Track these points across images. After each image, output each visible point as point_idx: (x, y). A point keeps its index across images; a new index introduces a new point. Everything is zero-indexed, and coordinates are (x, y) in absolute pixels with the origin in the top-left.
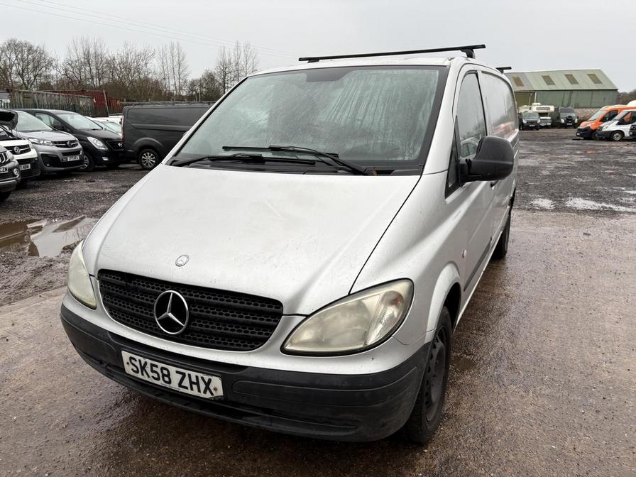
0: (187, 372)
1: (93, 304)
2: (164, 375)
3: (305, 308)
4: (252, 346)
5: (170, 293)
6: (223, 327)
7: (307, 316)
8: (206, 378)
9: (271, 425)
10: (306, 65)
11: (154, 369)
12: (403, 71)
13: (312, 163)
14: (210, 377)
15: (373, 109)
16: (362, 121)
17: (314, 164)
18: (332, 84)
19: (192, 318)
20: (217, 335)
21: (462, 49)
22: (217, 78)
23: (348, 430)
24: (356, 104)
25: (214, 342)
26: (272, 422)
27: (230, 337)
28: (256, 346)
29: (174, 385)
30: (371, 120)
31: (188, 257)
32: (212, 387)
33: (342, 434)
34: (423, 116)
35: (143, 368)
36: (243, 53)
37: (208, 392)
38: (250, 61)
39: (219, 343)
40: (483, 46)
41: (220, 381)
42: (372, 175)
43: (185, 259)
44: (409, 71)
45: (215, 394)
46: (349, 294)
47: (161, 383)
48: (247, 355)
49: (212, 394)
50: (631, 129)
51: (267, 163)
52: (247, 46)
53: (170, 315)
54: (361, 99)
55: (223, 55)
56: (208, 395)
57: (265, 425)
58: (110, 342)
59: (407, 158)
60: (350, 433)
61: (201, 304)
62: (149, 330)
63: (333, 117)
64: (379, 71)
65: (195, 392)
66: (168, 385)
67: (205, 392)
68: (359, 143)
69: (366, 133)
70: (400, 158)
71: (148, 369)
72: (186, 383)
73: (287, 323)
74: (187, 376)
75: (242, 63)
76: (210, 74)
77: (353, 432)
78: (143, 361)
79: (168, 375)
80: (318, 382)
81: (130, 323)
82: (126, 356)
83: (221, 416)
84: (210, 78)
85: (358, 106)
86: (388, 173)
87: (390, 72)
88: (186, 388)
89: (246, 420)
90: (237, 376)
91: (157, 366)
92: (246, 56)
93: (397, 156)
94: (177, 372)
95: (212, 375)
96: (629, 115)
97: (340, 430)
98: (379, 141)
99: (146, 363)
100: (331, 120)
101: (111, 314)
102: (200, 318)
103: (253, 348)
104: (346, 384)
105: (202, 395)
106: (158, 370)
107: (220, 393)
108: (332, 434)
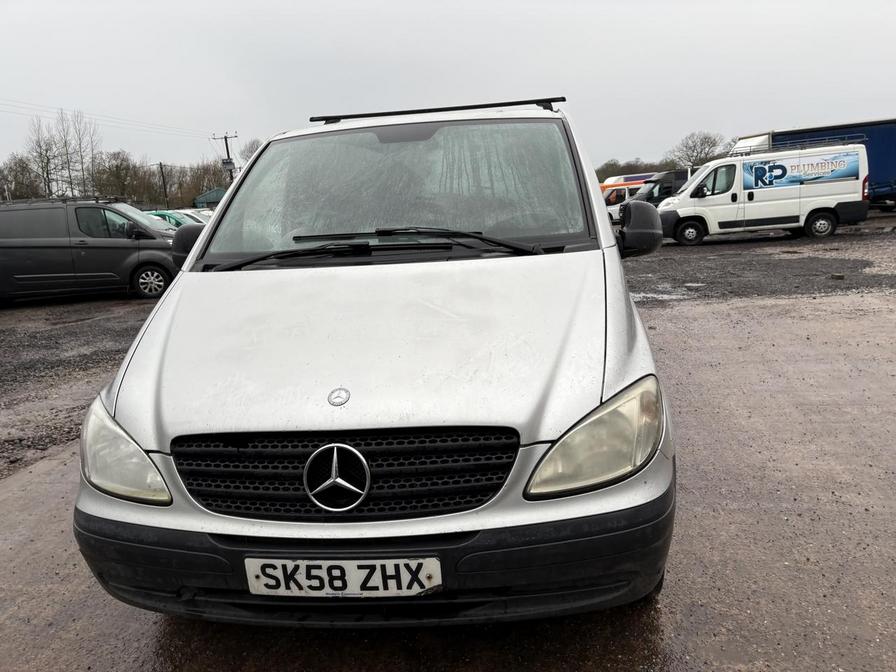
0: (378, 563)
1: (165, 497)
2: (332, 579)
3: (548, 431)
4: (477, 501)
5: (333, 448)
6: (429, 482)
7: (553, 442)
8: (413, 564)
9: (506, 613)
10: (322, 127)
11: (314, 572)
12: (512, 125)
13: (448, 247)
14: (421, 561)
15: (499, 174)
16: (492, 188)
17: (450, 248)
18: (421, 145)
19: (375, 478)
20: (419, 497)
21: (538, 102)
22: (34, 167)
23: (617, 589)
24: (473, 168)
25: (416, 507)
26: (506, 607)
27: (440, 495)
28: (485, 499)
29: (354, 589)
30: (504, 187)
31: (347, 391)
32: (422, 576)
33: (610, 597)
34: (567, 179)
35: (290, 577)
36: (72, 130)
37: (416, 585)
38: (86, 139)
39: (425, 507)
40: (563, 99)
41: (438, 563)
42: (541, 254)
43: (344, 395)
44: (519, 126)
45: (428, 585)
46: (602, 403)
47: (327, 592)
48: (475, 515)
49: (422, 586)
50: (621, 210)
51: (373, 253)
52: (78, 117)
53: (339, 480)
54: (474, 161)
55: (38, 130)
56: (416, 590)
57: (497, 614)
58: (215, 550)
59: (571, 231)
60: (622, 592)
61: (386, 455)
62: (293, 514)
63: (448, 185)
64: (481, 127)
65: (393, 591)
66: (339, 594)
67: (410, 587)
68: (503, 217)
69: (504, 204)
70: (564, 232)
71: (301, 577)
72: (376, 580)
73: (528, 457)
74: (378, 569)
75: (73, 143)
76: (21, 160)
77: (626, 589)
78: (290, 565)
79: (342, 577)
80: (586, 529)
81: (252, 512)
82: (252, 565)
83: (425, 621)
84: (21, 166)
85: (476, 170)
86: (559, 250)
87: (495, 127)
88: (377, 588)
89: (465, 616)
90: (464, 548)
91: (319, 567)
92: (78, 132)
93: (558, 229)
94: (360, 567)
95: (424, 557)
96: (615, 194)
97: (611, 590)
98: (528, 213)
99: (297, 568)
100: (448, 191)
101: (208, 506)
102: (387, 476)
103: (481, 502)
104: (623, 523)
105: (405, 592)
106: (323, 574)
107: (437, 580)
108: (596, 600)
